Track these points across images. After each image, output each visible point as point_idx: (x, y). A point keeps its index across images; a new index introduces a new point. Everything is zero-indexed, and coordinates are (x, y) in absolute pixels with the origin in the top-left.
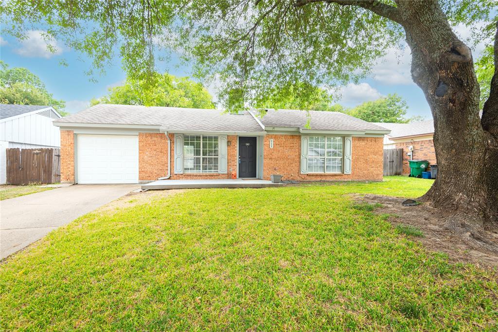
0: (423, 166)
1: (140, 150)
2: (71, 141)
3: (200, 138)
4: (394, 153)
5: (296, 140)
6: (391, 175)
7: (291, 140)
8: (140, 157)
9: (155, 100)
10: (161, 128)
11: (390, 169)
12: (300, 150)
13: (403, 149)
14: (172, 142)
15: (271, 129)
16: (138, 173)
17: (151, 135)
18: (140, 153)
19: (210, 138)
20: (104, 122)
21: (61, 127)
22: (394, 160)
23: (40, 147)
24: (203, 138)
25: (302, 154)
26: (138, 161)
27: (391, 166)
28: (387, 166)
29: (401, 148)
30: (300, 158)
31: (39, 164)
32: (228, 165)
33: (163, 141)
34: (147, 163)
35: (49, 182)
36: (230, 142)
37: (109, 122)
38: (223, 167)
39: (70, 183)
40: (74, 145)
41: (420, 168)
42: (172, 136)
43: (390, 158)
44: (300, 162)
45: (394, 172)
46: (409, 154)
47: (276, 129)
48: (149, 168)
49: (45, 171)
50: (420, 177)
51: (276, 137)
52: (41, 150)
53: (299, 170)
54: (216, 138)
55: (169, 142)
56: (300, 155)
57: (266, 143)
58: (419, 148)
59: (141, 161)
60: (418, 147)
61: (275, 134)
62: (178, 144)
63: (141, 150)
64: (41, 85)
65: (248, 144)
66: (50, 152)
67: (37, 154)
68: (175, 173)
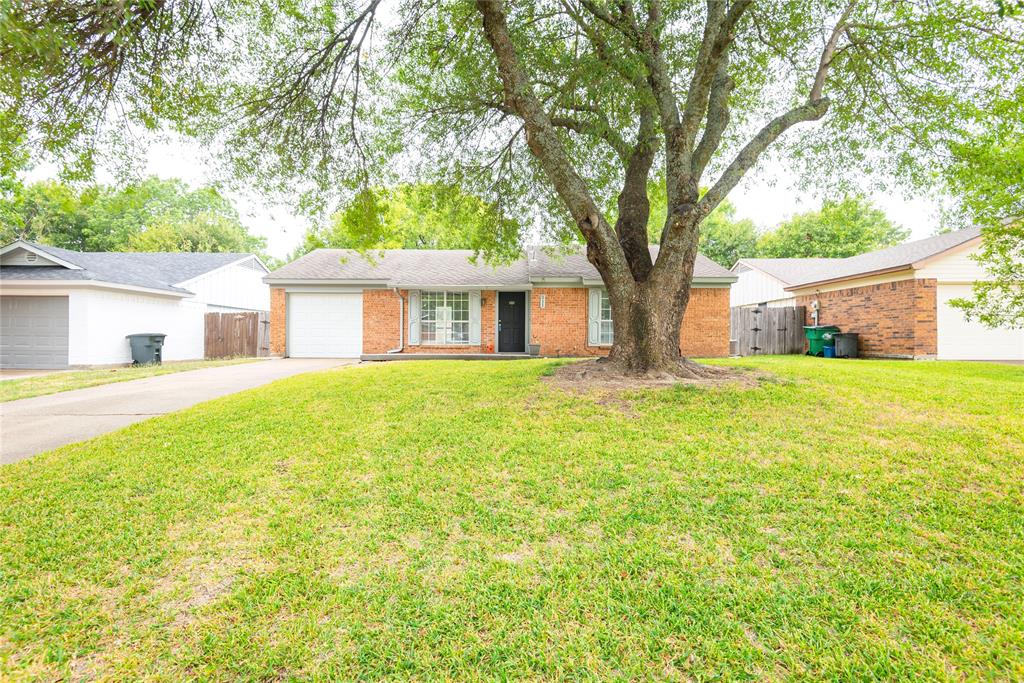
0: (828, 336)
1: (364, 313)
2: (282, 301)
3: (443, 294)
4: (788, 315)
5: (580, 295)
6: (781, 354)
7: (573, 296)
8: (364, 322)
9: (403, 233)
10: (388, 283)
11: (779, 343)
12: (587, 310)
13: (805, 307)
14: (405, 302)
15: (540, 280)
16: (362, 343)
17: (378, 292)
18: (364, 317)
19: (457, 295)
20: (320, 277)
21: (271, 285)
22: (788, 328)
23: (243, 311)
24: (448, 294)
25: (590, 316)
26: (361, 327)
27: (782, 337)
28: (774, 336)
29: (802, 305)
30: (587, 322)
31: (241, 333)
32: (483, 334)
33: (394, 300)
34: (373, 330)
35: (253, 354)
36: (485, 300)
37: (328, 276)
38: (475, 336)
39: (280, 356)
40: (286, 307)
41: (822, 339)
42: (405, 293)
43: (779, 324)
44: (587, 329)
45: (788, 348)
46: (813, 316)
47: (547, 280)
48: (375, 337)
49: (248, 343)
50: (821, 355)
51: (549, 292)
52: (245, 314)
53: (587, 341)
54: (465, 295)
55: (401, 301)
56: (587, 317)
57: (534, 300)
58: (826, 305)
59: (366, 327)
60: (825, 302)
61: (548, 287)
62: (413, 303)
63: (366, 314)
64: (233, 214)
65: (512, 303)
66: (255, 316)
67: (240, 320)
68: (410, 344)
